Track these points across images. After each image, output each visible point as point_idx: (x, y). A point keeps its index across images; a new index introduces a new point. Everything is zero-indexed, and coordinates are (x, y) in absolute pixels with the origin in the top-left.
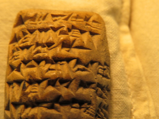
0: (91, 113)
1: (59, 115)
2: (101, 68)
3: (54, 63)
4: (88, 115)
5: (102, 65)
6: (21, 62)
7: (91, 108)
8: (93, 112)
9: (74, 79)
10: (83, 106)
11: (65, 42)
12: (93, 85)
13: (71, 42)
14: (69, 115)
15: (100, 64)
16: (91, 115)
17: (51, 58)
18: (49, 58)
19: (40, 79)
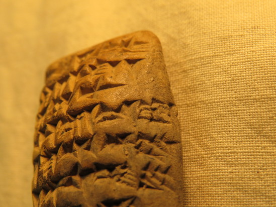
0: (129, 181)
1: (78, 192)
2: (146, 109)
3: (72, 119)
4: (124, 186)
5: (147, 104)
6: (39, 133)
7: (128, 174)
8: (132, 180)
9: (95, 134)
10: (114, 172)
11: (82, 86)
12: (130, 138)
13: (93, 83)
14: (91, 189)
15: (143, 102)
16: (128, 184)
17: (65, 114)
18: (63, 114)
19: (55, 147)
